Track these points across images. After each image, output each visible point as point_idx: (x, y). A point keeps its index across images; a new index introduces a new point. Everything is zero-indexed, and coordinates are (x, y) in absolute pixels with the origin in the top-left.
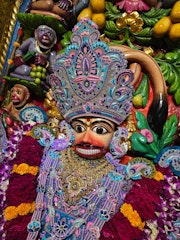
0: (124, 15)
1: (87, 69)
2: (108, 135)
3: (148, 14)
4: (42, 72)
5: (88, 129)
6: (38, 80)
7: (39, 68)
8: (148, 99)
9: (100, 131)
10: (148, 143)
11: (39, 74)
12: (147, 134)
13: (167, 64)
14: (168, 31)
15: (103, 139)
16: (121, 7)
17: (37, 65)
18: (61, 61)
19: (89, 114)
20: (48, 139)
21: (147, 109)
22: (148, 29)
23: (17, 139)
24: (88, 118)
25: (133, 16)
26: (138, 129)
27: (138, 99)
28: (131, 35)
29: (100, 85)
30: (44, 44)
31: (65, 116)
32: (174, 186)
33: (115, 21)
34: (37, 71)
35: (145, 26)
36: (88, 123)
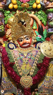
0: (23, 3)
2: (30, 40)
3: (30, 2)
6: (3, 30)
7: (2, 26)
8: (37, 26)
9: (27, 39)
10: (40, 38)
11: (3, 28)
12: (39, 36)
13: (39, 15)
15: (29, 41)
21: (37, 29)
25: (26, 3)
26: (37, 36)
27: (34, 27)
28: (26, 8)
33: (21, 5)
35: (30, 5)
36: (24, 38)
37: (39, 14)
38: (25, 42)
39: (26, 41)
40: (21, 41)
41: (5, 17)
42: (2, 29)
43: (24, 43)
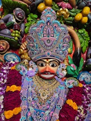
0: (61, 9)
1: (49, 34)
3: (72, 10)
4: (18, 34)
5: (47, 64)
6: (16, 38)
7: (17, 31)
8: (73, 50)
9: (53, 66)
11: (17, 35)
14: (81, 20)
16: (59, 5)
17: (15, 30)
18: (35, 28)
19: (48, 57)
20: (24, 71)
21: (72, 54)
22: (71, 18)
23: (5, 72)
24: (47, 59)
25: (65, 11)
26: (70, 64)
27: (69, 50)
28: (63, 19)
29: (55, 42)
30: (19, 18)
31: (33, 58)
32: (88, 89)
33: (56, 11)
34: (15, 33)
35: (70, 16)
36: (47, 62)
37: (79, 33)
38: (47, 70)
39: (49, 69)
40: (42, 65)
41: (28, 22)
42: (15, 36)
43: (46, 72)
